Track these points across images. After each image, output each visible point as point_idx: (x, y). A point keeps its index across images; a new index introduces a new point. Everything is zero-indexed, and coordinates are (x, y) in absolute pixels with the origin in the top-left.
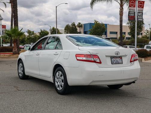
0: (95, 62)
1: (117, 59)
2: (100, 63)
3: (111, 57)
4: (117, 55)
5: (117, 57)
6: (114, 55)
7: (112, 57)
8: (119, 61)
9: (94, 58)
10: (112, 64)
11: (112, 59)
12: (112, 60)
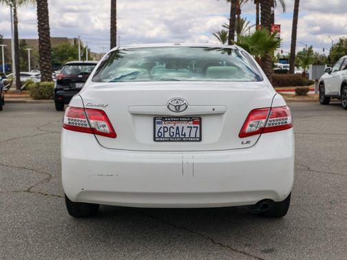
0: (93, 131)
1: (180, 125)
2: (113, 135)
3: (155, 119)
4: (178, 111)
5: (179, 117)
6: (163, 110)
7: (158, 119)
8: (187, 131)
9: (91, 121)
10: (155, 140)
11: (159, 123)
12: (158, 126)
